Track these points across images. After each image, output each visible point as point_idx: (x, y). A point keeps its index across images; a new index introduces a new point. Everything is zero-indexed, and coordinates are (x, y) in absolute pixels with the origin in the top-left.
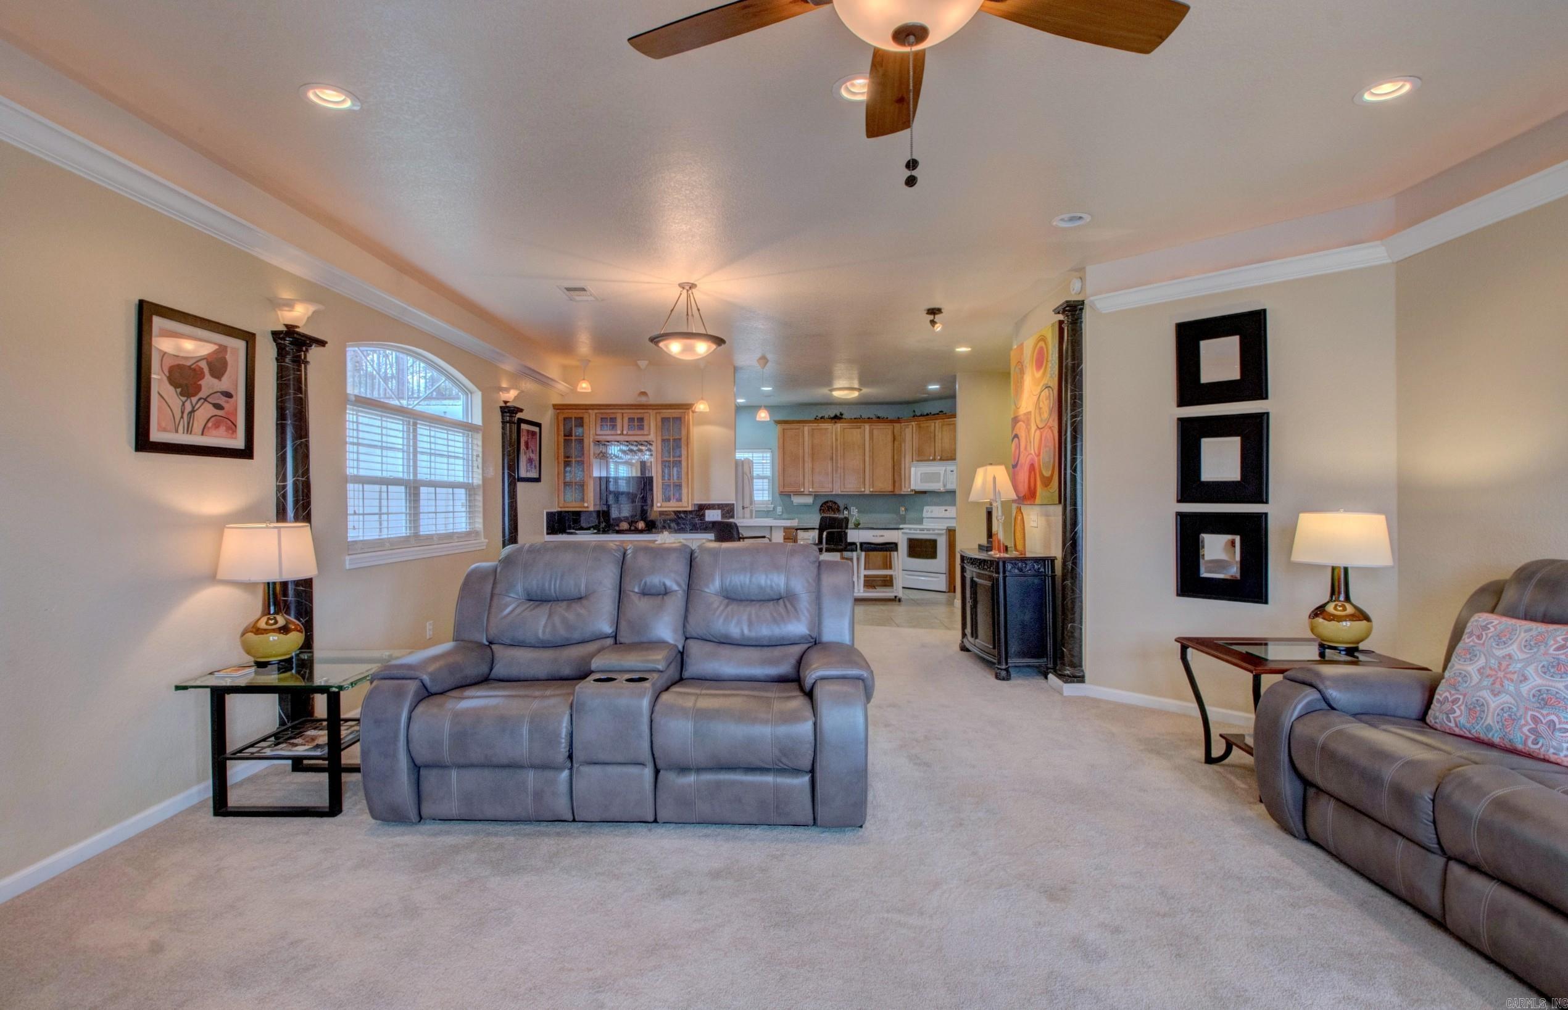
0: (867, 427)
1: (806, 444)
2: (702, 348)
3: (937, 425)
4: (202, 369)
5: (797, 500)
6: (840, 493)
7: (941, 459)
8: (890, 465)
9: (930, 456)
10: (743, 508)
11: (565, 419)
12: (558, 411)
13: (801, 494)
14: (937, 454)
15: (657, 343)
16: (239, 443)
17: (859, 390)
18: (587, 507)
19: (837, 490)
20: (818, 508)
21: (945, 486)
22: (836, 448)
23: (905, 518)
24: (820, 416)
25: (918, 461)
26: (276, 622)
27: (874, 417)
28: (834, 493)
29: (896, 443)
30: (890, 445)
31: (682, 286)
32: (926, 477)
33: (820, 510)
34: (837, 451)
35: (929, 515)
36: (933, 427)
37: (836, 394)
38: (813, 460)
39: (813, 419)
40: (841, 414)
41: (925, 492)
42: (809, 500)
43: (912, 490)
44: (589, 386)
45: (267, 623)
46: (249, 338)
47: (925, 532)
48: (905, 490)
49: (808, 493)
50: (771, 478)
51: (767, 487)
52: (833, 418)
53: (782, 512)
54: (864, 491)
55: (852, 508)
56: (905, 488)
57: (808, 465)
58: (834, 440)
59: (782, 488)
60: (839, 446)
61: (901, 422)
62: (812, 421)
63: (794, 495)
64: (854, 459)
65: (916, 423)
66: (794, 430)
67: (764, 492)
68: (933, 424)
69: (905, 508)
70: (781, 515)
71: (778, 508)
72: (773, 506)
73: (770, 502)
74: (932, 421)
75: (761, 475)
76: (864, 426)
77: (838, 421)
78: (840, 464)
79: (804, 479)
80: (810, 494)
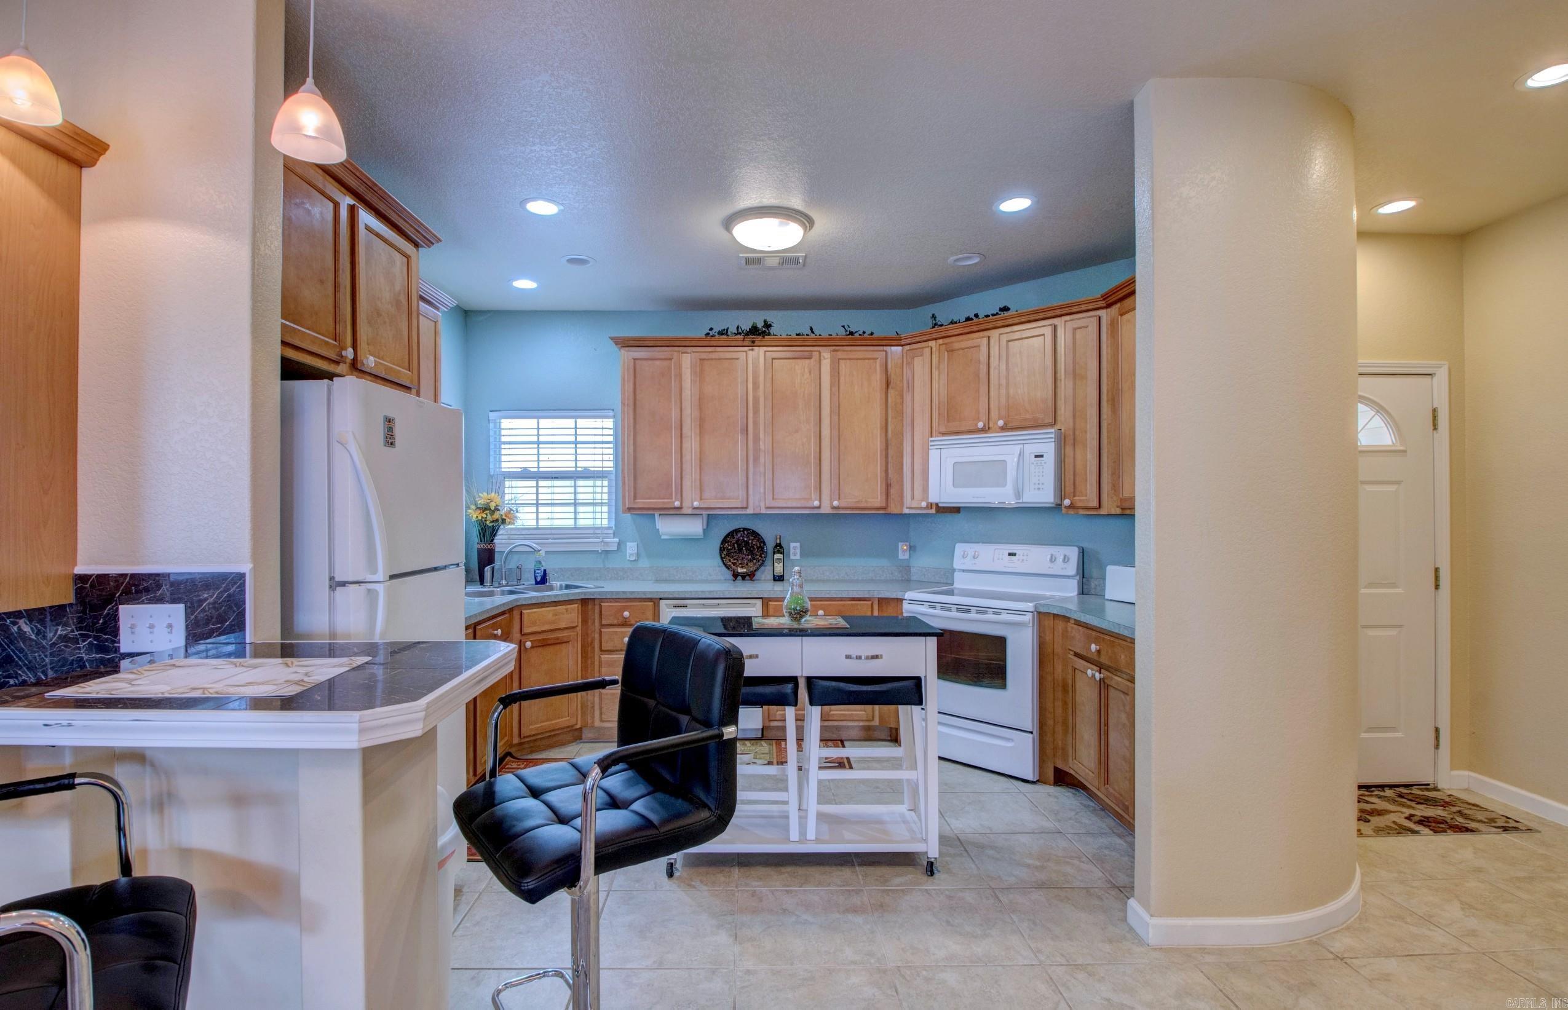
0: (826, 354)
1: (687, 393)
3: (992, 342)
5: (668, 527)
6: (763, 511)
7: (1003, 429)
8: (878, 445)
9: (979, 420)
13: (676, 512)
14: (994, 414)
17: (805, 219)
19: (758, 503)
21: (1018, 494)
22: (756, 401)
23: (910, 566)
24: (717, 329)
25: (944, 434)
27: (842, 332)
28: (750, 511)
29: (891, 392)
30: (878, 396)
32: (964, 474)
33: (721, 550)
34: (756, 411)
36: (984, 349)
38: (701, 434)
39: (701, 334)
40: (768, 326)
41: (957, 510)
42: (695, 527)
43: (930, 505)
47: (973, 615)
48: (914, 505)
49: (690, 511)
50: (613, 477)
51: (605, 496)
52: (747, 334)
53: (638, 555)
54: (819, 507)
55: (792, 545)
56: (913, 498)
57: (691, 445)
58: (750, 386)
59: (635, 498)
60: (762, 400)
61: (903, 342)
62: (700, 339)
63: (660, 514)
64: (797, 431)
65: (941, 341)
66: (658, 363)
67: (598, 509)
68: (985, 341)
69: (908, 543)
70: (635, 560)
71: (629, 544)
72: (617, 540)
73: (611, 531)
74: (981, 334)
75: (592, 469)
76: (820, 353)
77: (758, 340)
78: (765, 444)
79: (682, 478)
80: (696, 512)
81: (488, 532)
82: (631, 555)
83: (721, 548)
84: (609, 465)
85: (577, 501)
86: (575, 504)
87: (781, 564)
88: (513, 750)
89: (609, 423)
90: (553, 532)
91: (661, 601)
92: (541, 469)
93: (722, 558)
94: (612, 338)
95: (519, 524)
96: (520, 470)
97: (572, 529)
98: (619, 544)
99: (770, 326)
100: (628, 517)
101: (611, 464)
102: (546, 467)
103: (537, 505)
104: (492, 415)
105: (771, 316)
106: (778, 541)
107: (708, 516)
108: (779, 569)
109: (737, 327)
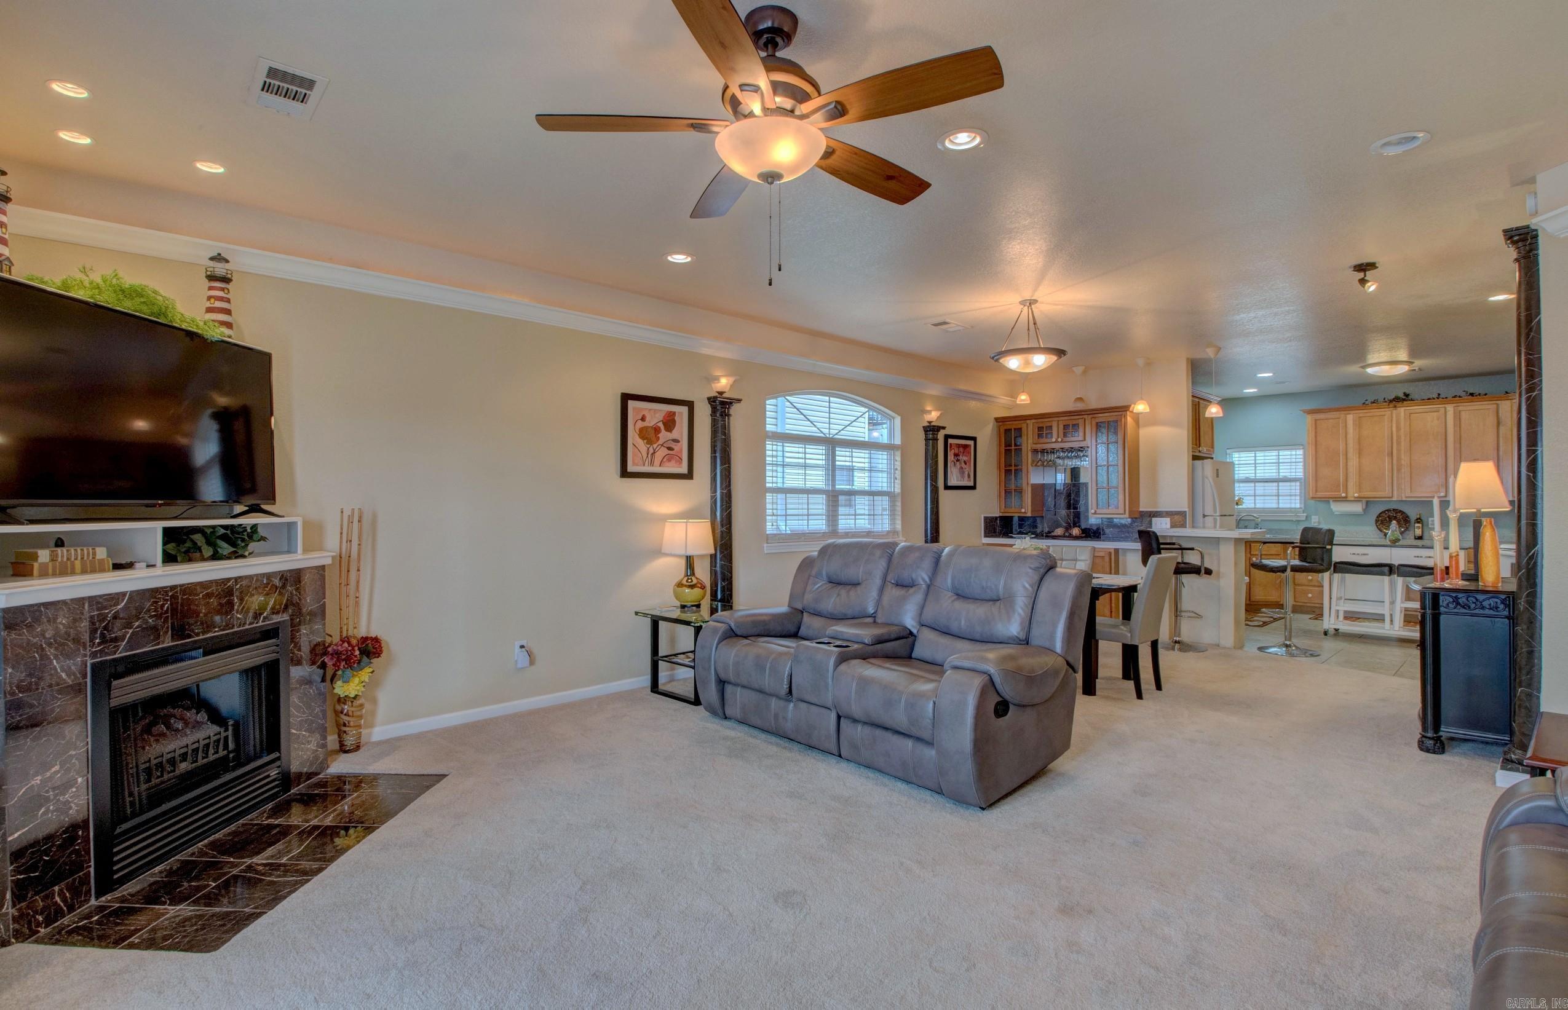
0: (1450, 408)
1: (1350, 436)
2: (1040, 360)
4: (659, 428)
5: (1337, 508)
6: (1404, 499)
10: (1204, 516)
11: (1006, 430)
12: (1001, 424)
13: (1345, 500)
15: (997, 360)
16: (684, 469)
17: (1410, 363)
18: (1025, 513)
19: (1403, 495)
20: (1375, 518)
22: (1399, 437)
24: (1371, 399)
26: (692, 581)
27: (1463, 394)
28: (1395, 499)
30: (1491, 431)
31: (1023, 303)
34: (1399, 443)
37: (1370, 370)
38: (1361, 457)
39: (1359, 403)
40: (1407, 395)
42: (1358, 508)
44: (1028, 398)
45: (687, 581)
46: (690, 405)
49: (1353, 499)
50: (1303, 481)
51: (1298, 491)
52: (1391, 401)
53: (1319, 522)
54: (1446, 496)
55: (1431, 519)
57: (1353, 462)
58: (1394, 429)
59: (1316, 491)
60: (1403, 438)
61: (1511, 398)
62: (1359, 406)
63: (1333, 501)
66: (1331, 420)
67: (1293, 498)
71: (1313, 517)
72: (1305, 514)
73: (1302, 510)
75: (1289, 477)
76: (1445, 408)
77: (1400, 404)
78: (1405, 461)
79: (1347, 481)
80: (1358, 500)
82: (1315, 523)
83: (1375, 520)
84: (1300, 474)
85: (1280, 494)
86: (1278, 496)
87: (1420, 530)
89: (1300, 452)
90: (1265, 510)
92: (1257, 478)
93: (1376, 526)
94: (1300, 410)
95: (1245, 505)
96: (1245, 478)
97: (1277, 509)
98: (1307, 517)
99: (1409, 395)
100: (1312, 502)
101: (1302, 474)
102: (1260, 475)
103: (1255, 496)
105: (1409, 389)
106: (1418, 517)
107: (1367, 502)
108: (1418, 532)
109: (1384, 399)
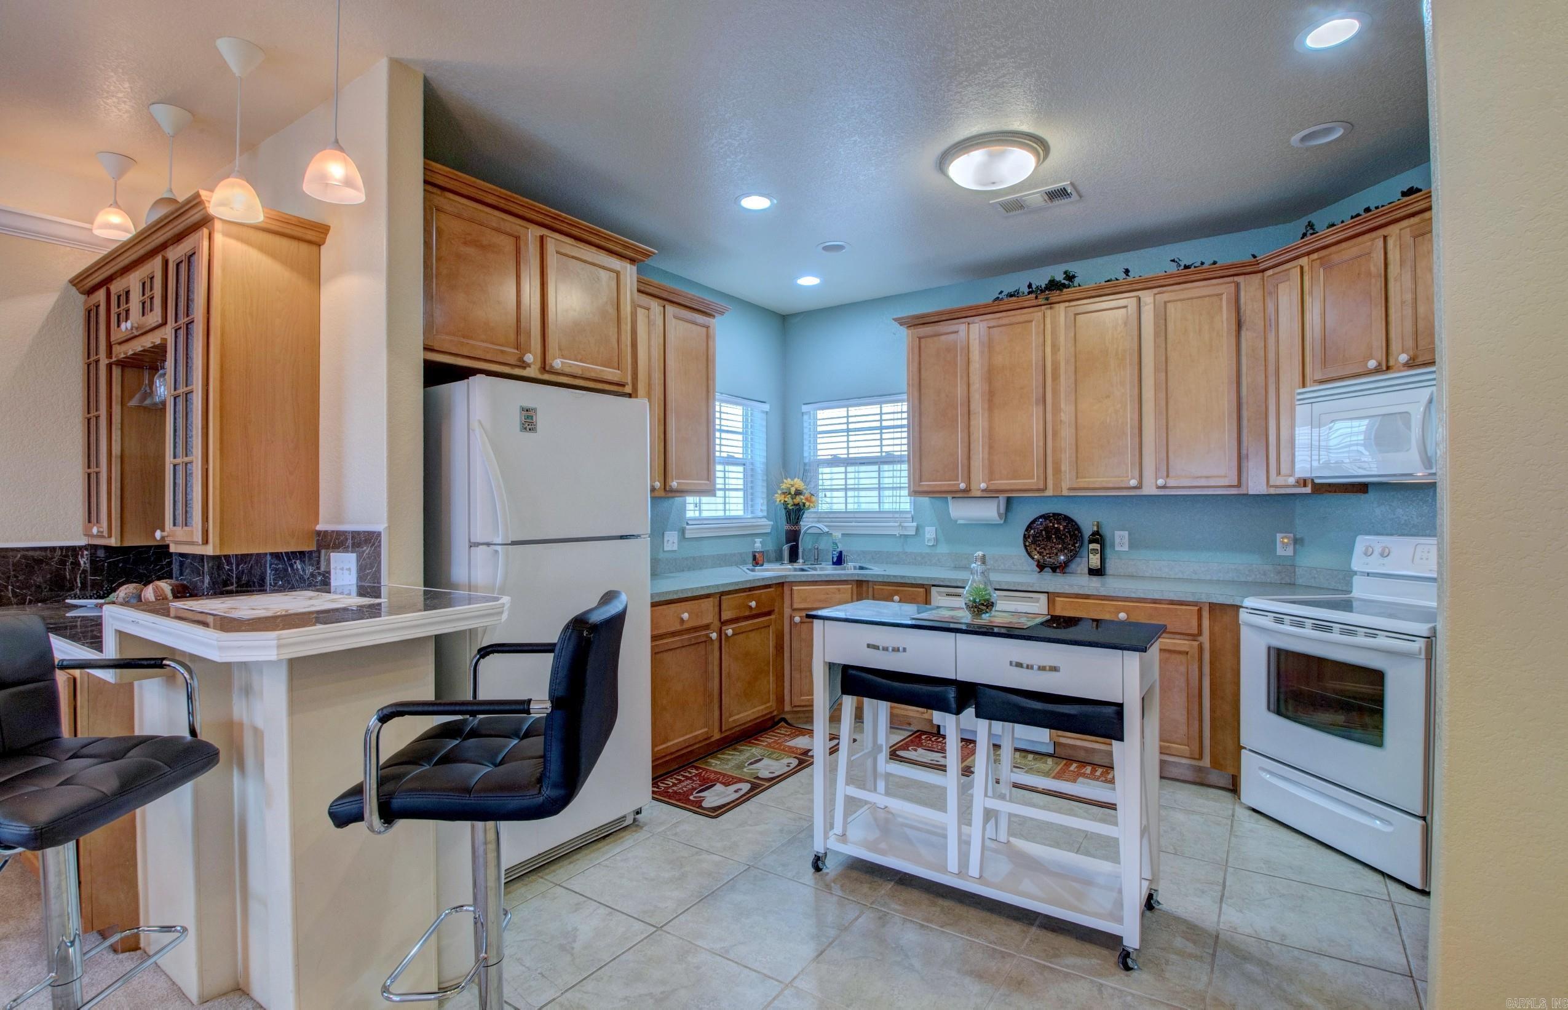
0: (1149, 299)
1: (975, 368)
3: (1391, 243)
5: (961, 511)
6: (1065, 493)
7: (1409, 366)
8: (1226, 405)
9: (1371, 357)
13: (965, 494)
14: (1395, 346)
19: (1059, 484)
21: (1427, 460)
22: (1055, 365)
23: (1294, 566)
24: (1006, 292)
25: (1322, 382)
27: (1172, 269)
28: (1049, 492)
29: (1247, 335)
30: (1226, 343)
33: (1025, 538)
34: (1056, 377)
35: (1375, 565)
36: (1378, 254)
39: (989, 300)
40: (1070, 277)
41: (1362, 488)
42: (990, 511)
43: (1304, 482)
47: (1335, 636)
48: (1280, 481)
49: (979, 494)
50: (908, 460)
51: (905, 480)
52: (1042, 292)
53: (937, 540)
54: (1139, 487)
55: (1117, 533)
56: (1279, 473)
57: (979, 423)
58: (1048, 350)
59: (924, 479)
60: (1062, 364)
61: (1262, 266)
62: (986, 306)
63: (953, 498)
64: (1108, 397)
65: (1315, 256)
66: (943, 338)
67: (900, 493)
68: (1380, 243)
69: (1292, 535)
70: (933, 546)
71: (927, 529)
72: (915, 524)
73: (910, 516)
74: (1374, 234)
75: (896, 453)
76: (1139, 298)
77: (1055, 296)
79: (969, 458)
80: (990, 494)
81: (795, 513)
82: (929, 540)
83: (1025, 535)
85: (881, 486)
86: (879, 489)
87: (1098, 556)
88: (788, 717)
89: (902, 406)
90: (857, 515)
91: (933, 588)
92: (850, 456)
93: (1025, 546)
94: (895, 320)
95: (823, 507)
96: (830, 457)
97: (876, 512)
98: (917, 529)
99: (1074, 277)
100: (925, 500)
101: (905, 447)
102: (854, 453)
103: (846, 490)
104: (805, 408)
105: (1073, 267)
106: (1095, 529)
107: (1009, 500)
108: (1095, 561)
109: (1030, 286)
